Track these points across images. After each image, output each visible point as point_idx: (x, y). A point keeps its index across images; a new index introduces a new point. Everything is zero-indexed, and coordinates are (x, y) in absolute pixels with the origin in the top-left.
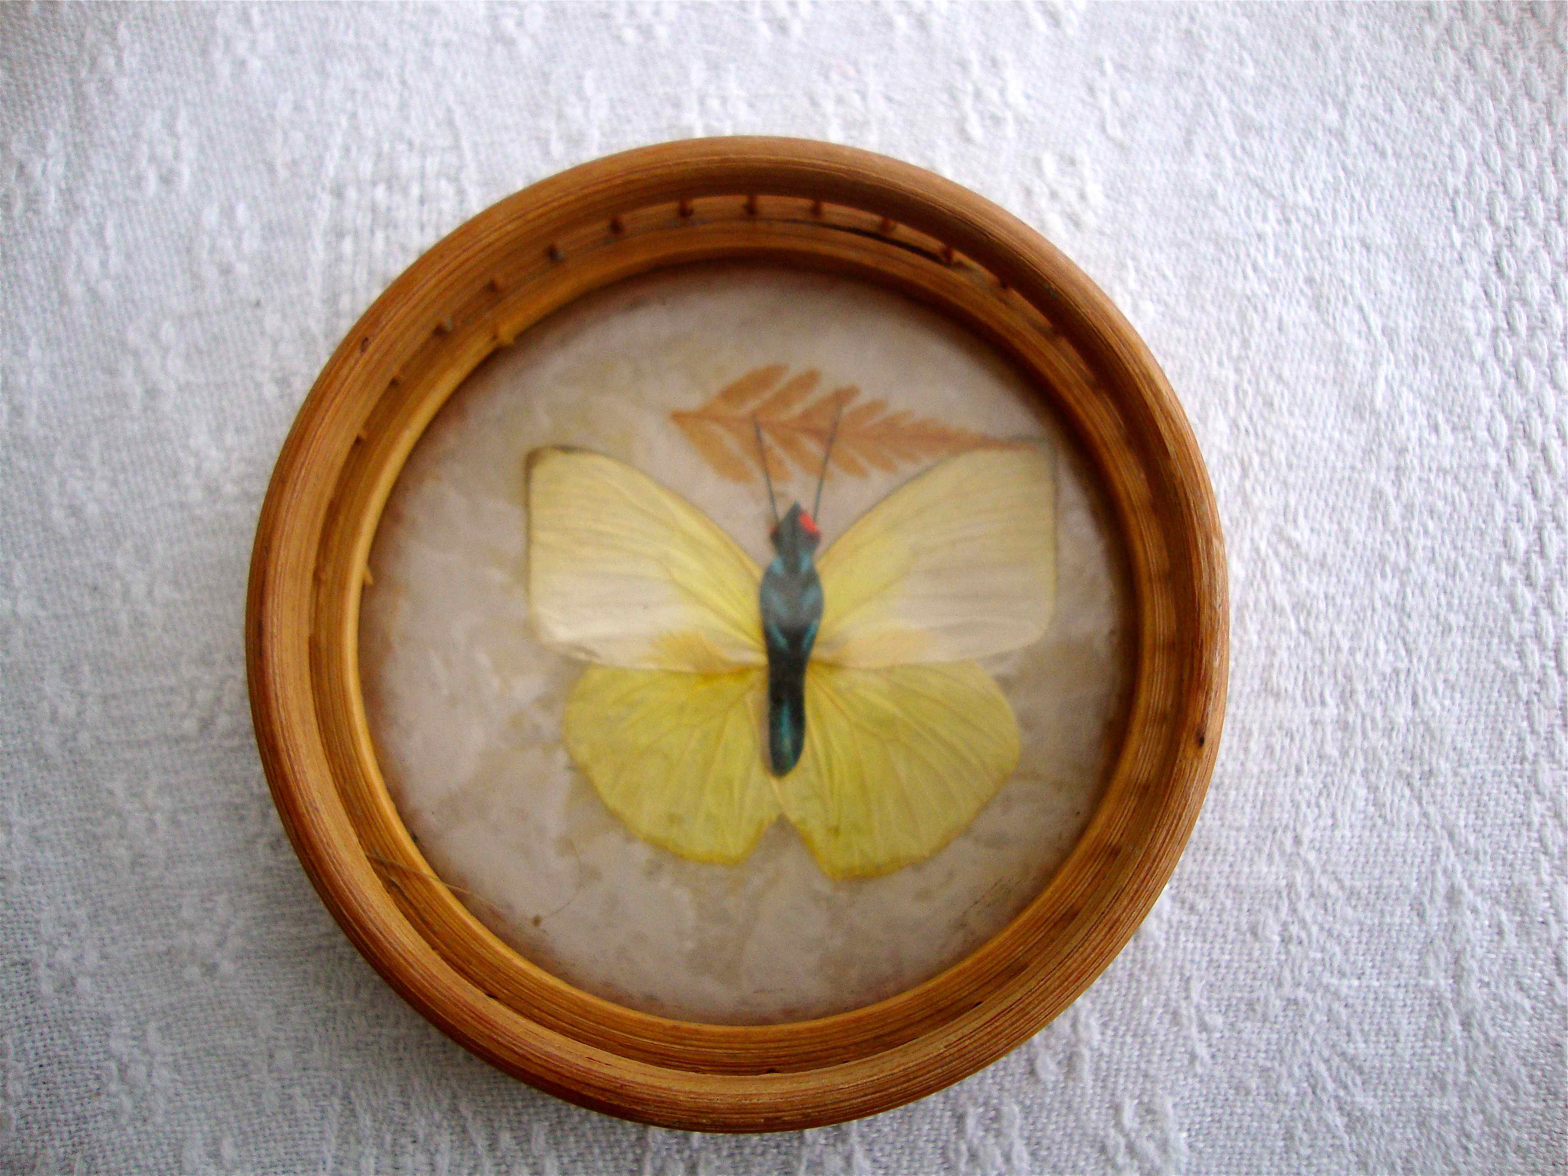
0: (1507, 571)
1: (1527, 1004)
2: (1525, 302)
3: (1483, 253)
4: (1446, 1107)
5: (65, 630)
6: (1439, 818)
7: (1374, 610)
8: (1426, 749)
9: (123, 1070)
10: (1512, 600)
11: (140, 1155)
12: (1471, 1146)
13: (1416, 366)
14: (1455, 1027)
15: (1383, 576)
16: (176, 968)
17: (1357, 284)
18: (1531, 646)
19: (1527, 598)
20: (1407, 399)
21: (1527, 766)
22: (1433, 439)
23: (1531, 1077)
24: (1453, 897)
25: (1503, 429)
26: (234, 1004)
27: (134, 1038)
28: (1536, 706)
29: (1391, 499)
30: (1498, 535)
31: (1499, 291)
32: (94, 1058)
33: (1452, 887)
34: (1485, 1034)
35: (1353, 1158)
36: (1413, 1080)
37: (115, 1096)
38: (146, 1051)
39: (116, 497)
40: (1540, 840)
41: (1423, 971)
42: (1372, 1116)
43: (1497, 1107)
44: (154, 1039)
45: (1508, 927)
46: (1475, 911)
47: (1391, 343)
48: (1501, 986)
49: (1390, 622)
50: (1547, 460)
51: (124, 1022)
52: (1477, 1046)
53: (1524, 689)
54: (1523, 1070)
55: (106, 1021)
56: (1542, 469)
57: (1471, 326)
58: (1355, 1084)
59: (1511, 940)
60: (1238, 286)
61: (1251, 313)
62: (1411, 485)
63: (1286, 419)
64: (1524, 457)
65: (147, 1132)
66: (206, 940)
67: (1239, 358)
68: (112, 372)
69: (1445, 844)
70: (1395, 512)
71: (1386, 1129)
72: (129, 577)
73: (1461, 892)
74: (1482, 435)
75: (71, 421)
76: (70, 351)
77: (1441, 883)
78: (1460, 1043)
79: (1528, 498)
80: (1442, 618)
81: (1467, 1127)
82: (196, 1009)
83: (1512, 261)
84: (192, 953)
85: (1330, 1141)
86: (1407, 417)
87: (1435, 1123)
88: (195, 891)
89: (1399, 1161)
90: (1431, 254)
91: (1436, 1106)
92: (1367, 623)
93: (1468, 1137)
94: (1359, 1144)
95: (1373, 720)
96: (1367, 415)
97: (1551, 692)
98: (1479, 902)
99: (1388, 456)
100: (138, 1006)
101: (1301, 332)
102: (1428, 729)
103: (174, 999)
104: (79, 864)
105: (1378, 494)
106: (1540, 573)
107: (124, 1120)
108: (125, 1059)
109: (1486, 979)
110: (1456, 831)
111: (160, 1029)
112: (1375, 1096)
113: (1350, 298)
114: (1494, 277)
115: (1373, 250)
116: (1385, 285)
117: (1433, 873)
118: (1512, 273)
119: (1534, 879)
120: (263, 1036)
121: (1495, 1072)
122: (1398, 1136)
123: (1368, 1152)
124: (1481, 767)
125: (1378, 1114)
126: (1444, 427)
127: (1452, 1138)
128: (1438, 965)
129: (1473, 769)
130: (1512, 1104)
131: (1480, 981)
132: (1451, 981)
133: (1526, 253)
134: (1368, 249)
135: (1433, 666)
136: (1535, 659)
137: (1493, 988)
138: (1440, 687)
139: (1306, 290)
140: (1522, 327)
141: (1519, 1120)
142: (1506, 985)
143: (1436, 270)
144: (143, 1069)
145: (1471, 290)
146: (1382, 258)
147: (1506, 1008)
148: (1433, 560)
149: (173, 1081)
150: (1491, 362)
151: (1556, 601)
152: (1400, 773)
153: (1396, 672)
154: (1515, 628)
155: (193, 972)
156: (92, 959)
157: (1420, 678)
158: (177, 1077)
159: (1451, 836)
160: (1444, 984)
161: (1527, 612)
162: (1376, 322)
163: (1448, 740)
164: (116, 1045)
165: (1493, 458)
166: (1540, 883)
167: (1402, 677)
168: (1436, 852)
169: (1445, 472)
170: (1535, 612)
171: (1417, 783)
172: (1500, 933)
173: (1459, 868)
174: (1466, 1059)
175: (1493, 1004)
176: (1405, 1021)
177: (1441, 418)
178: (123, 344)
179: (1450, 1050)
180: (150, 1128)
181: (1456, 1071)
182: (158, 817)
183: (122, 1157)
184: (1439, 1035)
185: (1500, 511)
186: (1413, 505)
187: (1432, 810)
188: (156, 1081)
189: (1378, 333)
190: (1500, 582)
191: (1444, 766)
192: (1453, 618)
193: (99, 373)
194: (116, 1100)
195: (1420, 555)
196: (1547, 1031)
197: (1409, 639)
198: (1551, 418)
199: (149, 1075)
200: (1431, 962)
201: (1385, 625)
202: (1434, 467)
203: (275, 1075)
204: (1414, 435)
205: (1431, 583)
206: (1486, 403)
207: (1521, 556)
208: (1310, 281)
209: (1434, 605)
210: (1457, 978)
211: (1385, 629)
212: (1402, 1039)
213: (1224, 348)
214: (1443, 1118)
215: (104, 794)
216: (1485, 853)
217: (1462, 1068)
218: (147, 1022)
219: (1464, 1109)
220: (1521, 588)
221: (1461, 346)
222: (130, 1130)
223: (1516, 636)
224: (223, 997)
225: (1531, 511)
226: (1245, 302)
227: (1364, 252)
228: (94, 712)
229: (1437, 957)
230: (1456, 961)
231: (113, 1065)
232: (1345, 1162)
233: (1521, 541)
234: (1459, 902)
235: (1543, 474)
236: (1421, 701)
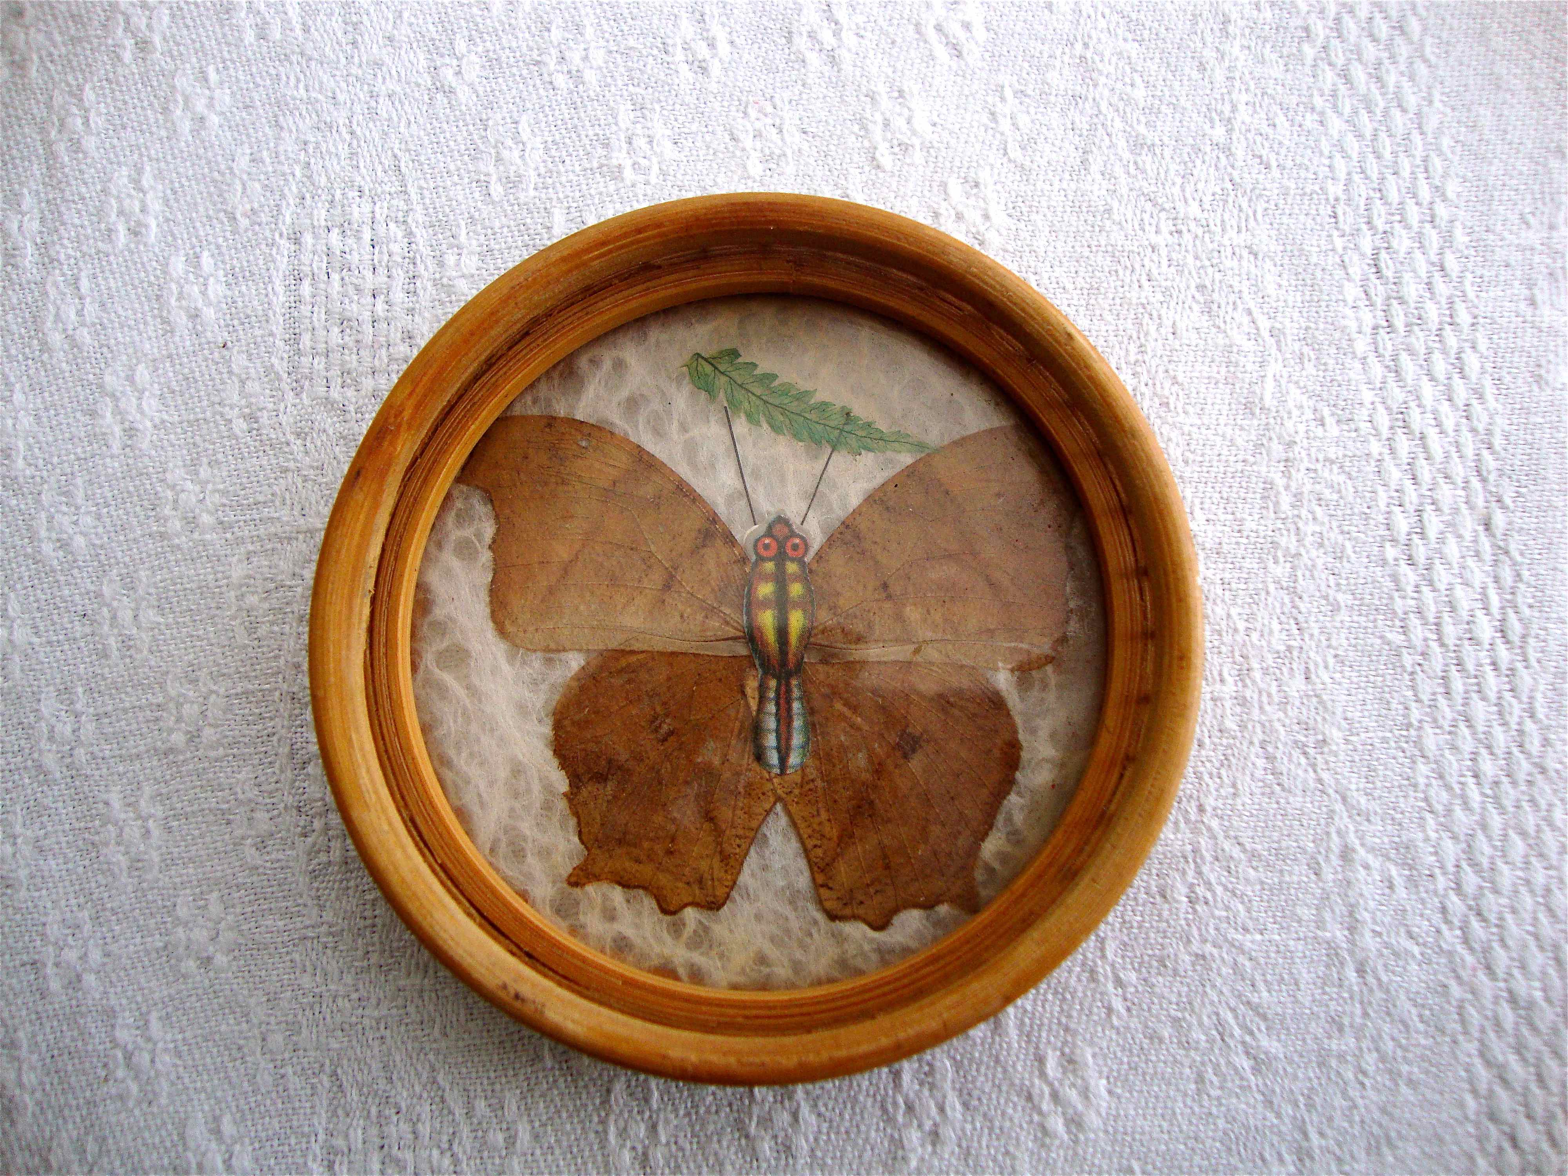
0: (1391, 552)
1: (1416, 950)
2: (1402, 301)
3: (1363, 255)
4: (1344, 1048)
5: (58, 654)
6: (1332, 783)
7: (1268, 593)
8: (1319, 719)
9: (128, 1057)
10: (1395, 578)
11: (147, 1134)
12: (1366, 1081)
13: (1302, 363)
14: (1351, 975)
15: (1276, 562)
16: (173, 962)
17: (1246, 291)
18: (1414, 621)
19: (1409, 576)
20: (1295, 395)
21: (1413, 732)
22: (1319, 431)
23: (1420, 1016)
24: (1346, 854)
25: (1383, 420)
26: (228, 993)
27: (138, 1028)
28: (1420, 676)
29: (1282, 489)
30: (1381, 518)
31: (1379, 291)
32: (101, 1047)
33: (1346, 846)
34: (1379, 980)
35: (1260, 1097)
36: (1313, 1024)
37: (122, 1082)
38: (149, 1039)
39: (100, 530)
40: (1426, 799)
41: (1320, 924)
42: (1276, 1058)
43: (1390, 1044)
44: (155, 1026)
45: (1399, 882)
46: (1367, 867)
47: (1278, 342)
48: (1393, 935)
49: (1283, 604)
50: (1425, 447)
51: (127, 1014)
52: (1371, 990)
53: (1408, 660)
54: (1414, 1011)
55: (110, 1014)
56: (1422, 456)
57: (1353, 326)
58: (1259, 1029)
59: (1401, 892)
60: (1134, 295)
61: (1146, 319)
62: (1299, 476)
63: (1181, 418)
64: (1404, 445)
65: (152, 1113)
66: (200, 935)
67: (1137, 361)
68: (93, 414)
69: (1339, 807)
70: (1286, 500)
71: (1289, 1069)
72: (115, 604)
73: (1354, 850)
74: (1365, 427)
75: (55, 460)
76: (52, 395)
77: (1335, 842)
78: (1356, 988)
79: (1408, 484)
80: (1331, 599)
81: (1364, 1065)
82: (194, 998)
83: (1390, 262)
84: (187, 948)
85: (1237, 1082)
86: (1296, 413)
87: (1334, 1063)
88: (188, 891)
89: (1301, 1098)
90: (1314, 259)
91: (1334, 1047)
92: (1262, 605)
93: (1365, 1073)
94: (1266, 1085)
95: (1269, 695)
96: (1258, 411)
97: (1434, 662)
98: (1370, 859)
99: (1277, 448)
100: (139, 999)
101: (1194, 335)
102: (1321, 702)
103: (172, 991)
104: (81, 870)
105: (1269, 486)
106: (1421, 553)
107: (131, 1104)
108: (130, 1047)
109: (1378, 929)
110: (1349, 793)
111: (160, 1018)
112: (1279, 1041)
113: (1238, 302)
114: (1373, 277)
115: (1260, 257)
116: (1271, 289)
117: (1328, 833)
118: (1389, 273)
119: (1420, 835)
120: (255, 1021)
121: (1388, 1014)
122: (1300, 1075)
123: (1273, 1091)
124: (1371, 735)
125: (1281, 1056)
126: (1329, 421)
127: (1350, 1075)
128: (1334, 919)
129: (1363, 736)
130: (1404, 1041)
131: (1373, 931)
132: (1346, 933)
133: (1402, 255)
134: (1256, 255)
135: (1324, 643)
136: (1418, 632)
137: (1385, 938)
138: (1331, 661)
139: (1198, 296)
140: (1399, 323)
141: (1410, 1056)
142: (1397, 934)
143: (1319, 274)
144: (147, 1057)
145: (1352, 292)
146: (1268, 264)
147: (1396, 954)
148: (1321, 545)
149: (175, 1066)
150: (1372, 358)
151: (1436, 578)
152: (1296, 742)
153: (1289, 649)
154: (1399, 604)
155: (190, 965)
156: (96, 956)
157: (1312, 654)
158: (179, 1062)
159: (1344, 799)
160: (1340, 935)
161: (1410, 589)
162: (1264, 324)
163: (1339, 711)
164: (122, 1035)
165: (1376, 447)
166: (1427, 839)
167: (1295, 653)
168: (1331, 814)
169: (1332, 462)
170: (1417, 589)
171: (1311, 751)
172: (1391, 887)
173: (1352, 828)
174: (1361, 1003)
175: (1385, 951)
176: (1304, 971)
177: (1326, 412)
178: (101, 386)
179: (1346, 995)
180: (155, 1109)
181: (1352, 1016)
182: (151, 823)
183: (130, 1137)
184: (1337, 982)
185: (1383, 497)
186: (1301, 494)
187: (1325, 776)
188: (159, 1066)
189: (1266, 334)
190: (1384, 562)
191: (1336, 735)
192: (1340, 597)
193: (78, 415)
194: (123, 1085)
195: (1309, 539)
196: (1435, 974)
197: (1301, 618)
198: (1429, 408)
199: (153, 1061)
200: (1327, 916)
201: (1278, 605)
202: (1321, 457)
203: (268, 1056)
204: (1302, 428)
205: (1320, 566)
206: (1368, 396)
207: (1403, 538)
208: (1201, 288)
209: (1323, 588)
210: (1352, 929)
211: (1278, 611)
212: (1302, 987)
213: (1122, 353)
214: (1341, 1057)
215: (101, 806)
216: (1376, 813)
217: (1358, 1011)
218: (149, 1013)
219: (1360, 1049)
220: (1404, 568)
221: (1344, 344)
222: (137, 1112)
223: (1400, 612)
224: (217, 987)
225: (1411, 496)
226: (1141, 310)
227: (1252, 258)
228: (89, 728)
229: (1333, 911)
230: (1351, 914)
231: (120, 1055)
232: (1252, 1101)
233: (1403, 524)
234: (1352, 860)
235: (1421, 462)
236: (1313, 677)
